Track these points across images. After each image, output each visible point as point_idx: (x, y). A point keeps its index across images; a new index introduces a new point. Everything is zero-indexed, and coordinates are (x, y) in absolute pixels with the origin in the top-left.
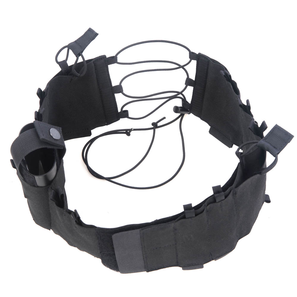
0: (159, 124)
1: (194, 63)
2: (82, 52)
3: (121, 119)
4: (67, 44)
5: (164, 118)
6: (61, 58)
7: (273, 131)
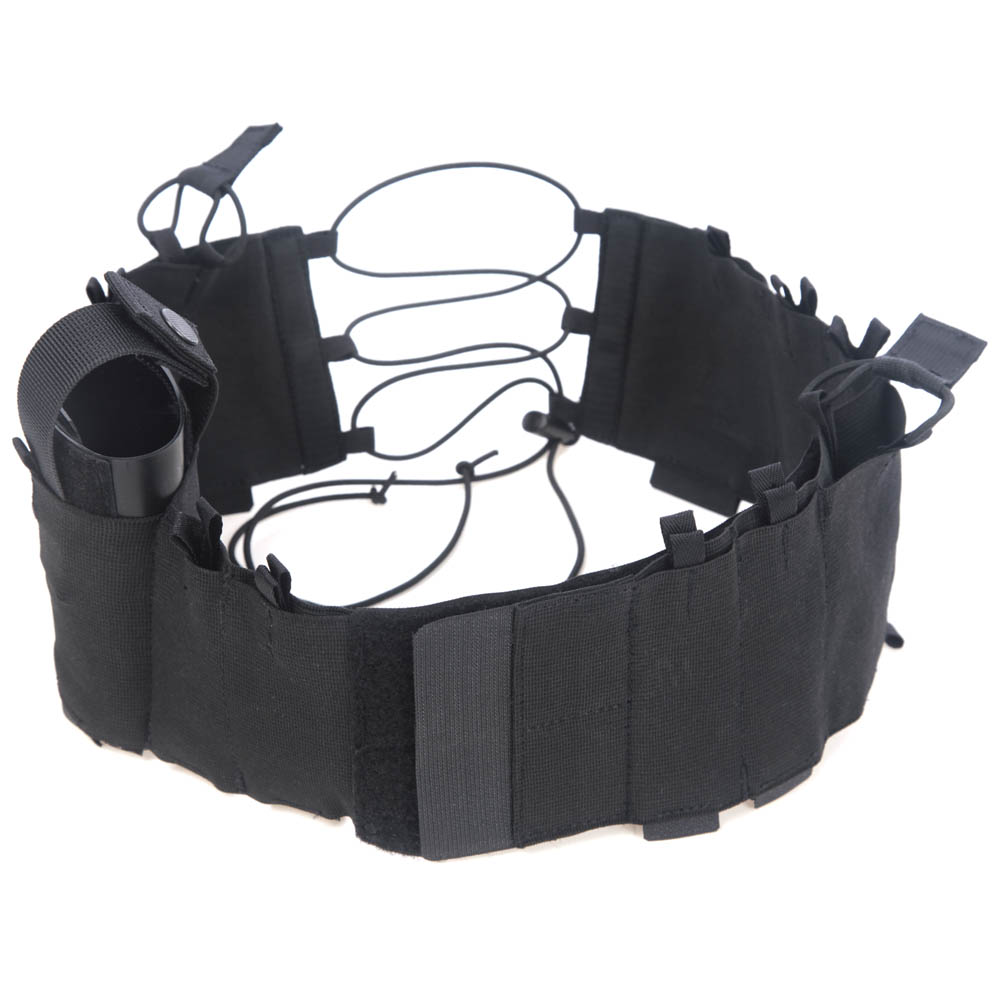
0: (479, 470)
1: (592, 242)
2: (231, 182)
3: (350, 456)
4: (175, 175)
5: (495, 453)
6: (158, 220)
7: (914, 331)
